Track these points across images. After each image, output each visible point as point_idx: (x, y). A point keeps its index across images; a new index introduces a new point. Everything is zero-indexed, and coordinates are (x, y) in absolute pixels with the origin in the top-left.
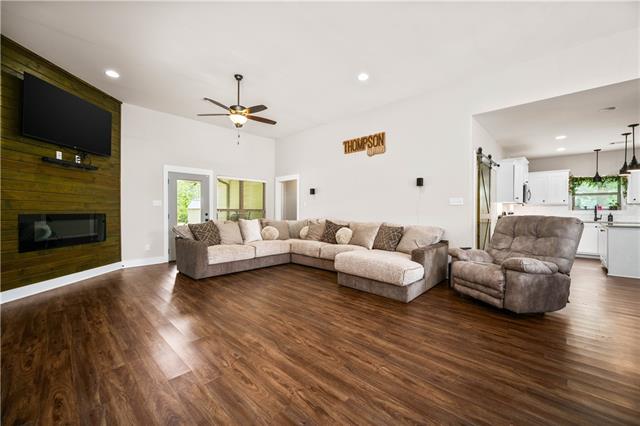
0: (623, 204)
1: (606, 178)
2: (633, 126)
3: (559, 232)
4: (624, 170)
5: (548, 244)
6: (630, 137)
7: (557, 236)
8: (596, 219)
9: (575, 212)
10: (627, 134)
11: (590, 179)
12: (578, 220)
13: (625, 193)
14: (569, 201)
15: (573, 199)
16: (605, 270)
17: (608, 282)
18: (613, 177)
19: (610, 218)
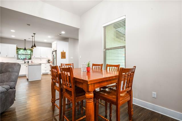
0: (32, 58)
1: (27, 49)
2: (34, 34)
3: (10, 70)
4: (32, 47)
5: (5, 76)
6: (33, 37)
7: (9, 72)
8: (25, 63)
9: (18, 60)
10: (33, 36)
11: (23, 49)
12: (18, 64)
13: (32, 55)
14: (16, 56)
15: (18, 56)
16: (28, 80)
17: (29, 84)
18: (29, 49)
19: (28, 62)
